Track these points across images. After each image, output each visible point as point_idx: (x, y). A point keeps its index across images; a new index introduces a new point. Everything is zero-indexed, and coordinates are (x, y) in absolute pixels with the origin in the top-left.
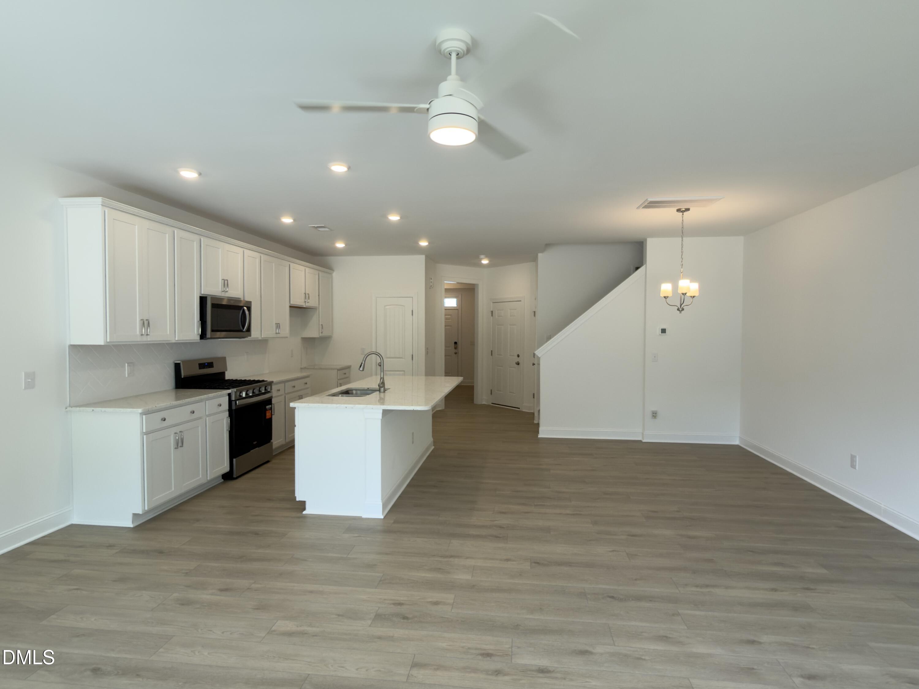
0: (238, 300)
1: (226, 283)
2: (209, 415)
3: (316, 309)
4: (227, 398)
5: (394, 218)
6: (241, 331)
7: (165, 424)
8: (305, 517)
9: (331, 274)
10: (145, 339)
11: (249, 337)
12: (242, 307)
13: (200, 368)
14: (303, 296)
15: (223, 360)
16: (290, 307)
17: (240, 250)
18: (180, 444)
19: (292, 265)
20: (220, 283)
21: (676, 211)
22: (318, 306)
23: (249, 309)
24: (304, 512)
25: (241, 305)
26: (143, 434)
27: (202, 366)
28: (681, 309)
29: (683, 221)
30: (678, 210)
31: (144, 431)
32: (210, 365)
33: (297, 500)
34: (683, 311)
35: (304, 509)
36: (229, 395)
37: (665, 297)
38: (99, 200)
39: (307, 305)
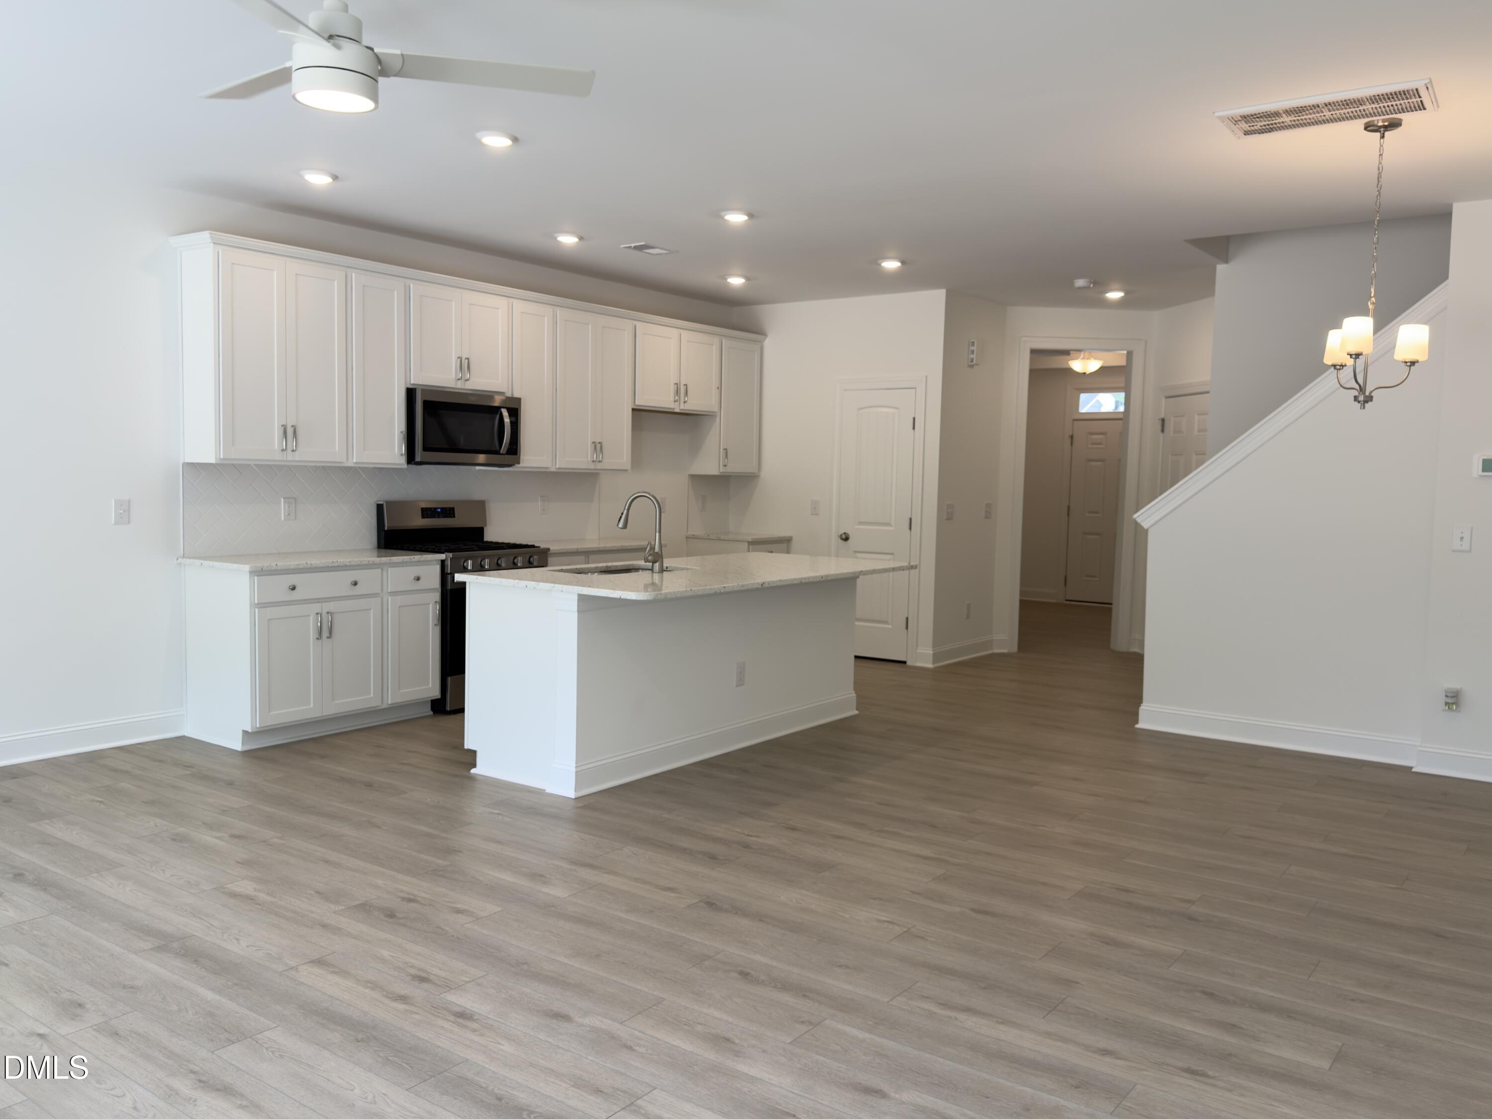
0: (490, 395)
1: (465, 365)
2: (393, 594)
3: (715, 416)
4: (438, 568)
5: (736, 218)
6: (497, 452)
7: (295, 595)
8: (473, 778)
9: (761, 342)
10: (290, 456)
11: (517, 465)
12: (497, 410)
13: (423, 517)
14: (672, 389)
15: (480, 506)
16: (633, 410)
17: (502, 302)
18: (325, 634)
19: (639, 325)
20: (454, 364)
21: (1363, 127)
22: (715, 409)
23: (515, 413)
24: (473, 771)
25: (496, 404)
26: (253, 605)
27: (427, 512)
28: (1361, 398)
29: (1381, 155)
30: (1368, 127)
31: (256, 602)
32: (448, 512)
33: (466, 747)
34: (1370, 403)
35: (474, 765)
36: (443, 562)
37: (1334, 366)
38: (206, 235)
39: (682, 407)
